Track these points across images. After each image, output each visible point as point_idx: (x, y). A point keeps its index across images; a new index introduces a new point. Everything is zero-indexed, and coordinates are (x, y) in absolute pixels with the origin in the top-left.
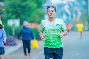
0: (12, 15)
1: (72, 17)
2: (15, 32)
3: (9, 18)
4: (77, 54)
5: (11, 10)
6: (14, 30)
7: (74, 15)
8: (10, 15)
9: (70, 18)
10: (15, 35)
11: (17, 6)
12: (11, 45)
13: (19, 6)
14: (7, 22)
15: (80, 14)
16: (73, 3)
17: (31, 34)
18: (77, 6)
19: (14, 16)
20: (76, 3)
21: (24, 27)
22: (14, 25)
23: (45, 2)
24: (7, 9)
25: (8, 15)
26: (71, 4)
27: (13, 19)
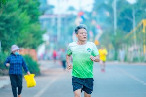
15: (100, 32)
18: (95, 19)
26: (85, 16)
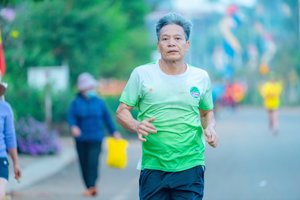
0: (44, 51)
1: (245, 57)
2: (54, 108)
3: (32, 64)
4: (263, 184)
5: (39, 34)
6: (48, 103)
7: (253, 53)
8: (36, 51)
9: (238, 61)
10: (53, 120)
11: (59, 21)
12: (40, 154)
13: (67, 22)
14: (25, 77)
16: (250, 12)
17: (106, 117)
19: (49, 57)
20: (260, 11)
21: (81, 95)
22: (48, 87)
23: (154, 9)
24: (25, 31)
25: (30, 53)
27: (47, 64)
